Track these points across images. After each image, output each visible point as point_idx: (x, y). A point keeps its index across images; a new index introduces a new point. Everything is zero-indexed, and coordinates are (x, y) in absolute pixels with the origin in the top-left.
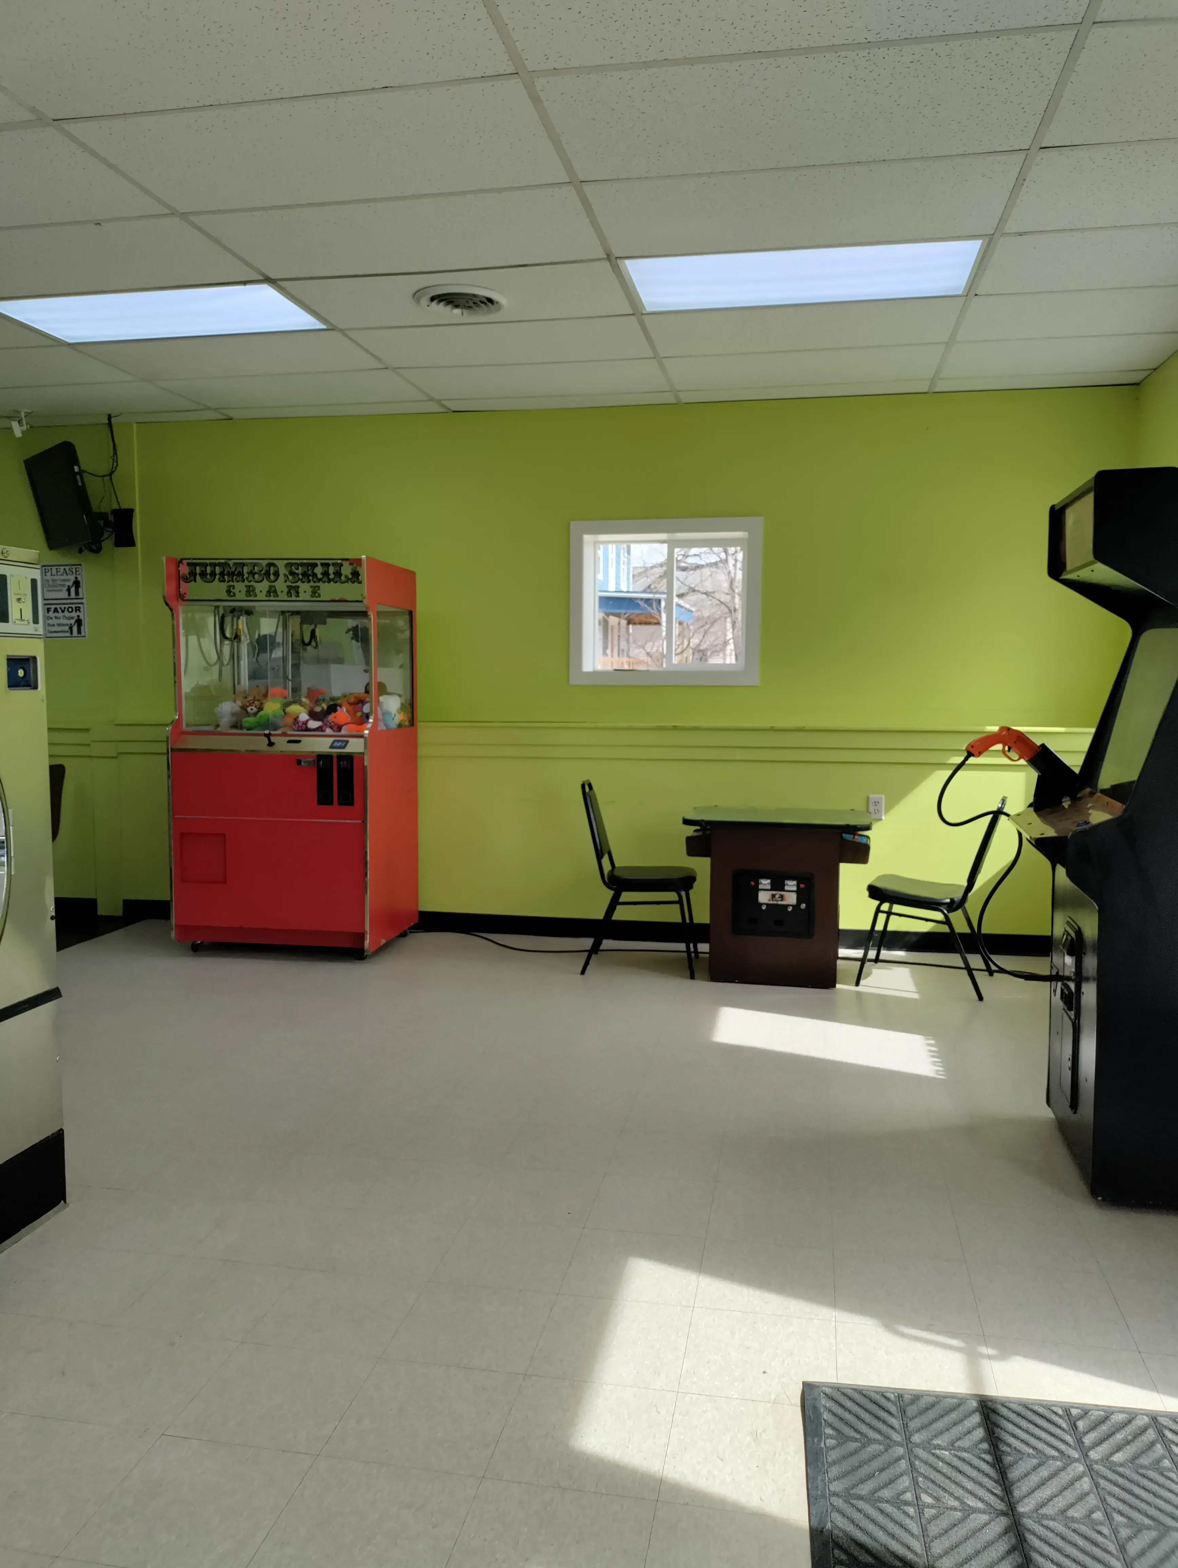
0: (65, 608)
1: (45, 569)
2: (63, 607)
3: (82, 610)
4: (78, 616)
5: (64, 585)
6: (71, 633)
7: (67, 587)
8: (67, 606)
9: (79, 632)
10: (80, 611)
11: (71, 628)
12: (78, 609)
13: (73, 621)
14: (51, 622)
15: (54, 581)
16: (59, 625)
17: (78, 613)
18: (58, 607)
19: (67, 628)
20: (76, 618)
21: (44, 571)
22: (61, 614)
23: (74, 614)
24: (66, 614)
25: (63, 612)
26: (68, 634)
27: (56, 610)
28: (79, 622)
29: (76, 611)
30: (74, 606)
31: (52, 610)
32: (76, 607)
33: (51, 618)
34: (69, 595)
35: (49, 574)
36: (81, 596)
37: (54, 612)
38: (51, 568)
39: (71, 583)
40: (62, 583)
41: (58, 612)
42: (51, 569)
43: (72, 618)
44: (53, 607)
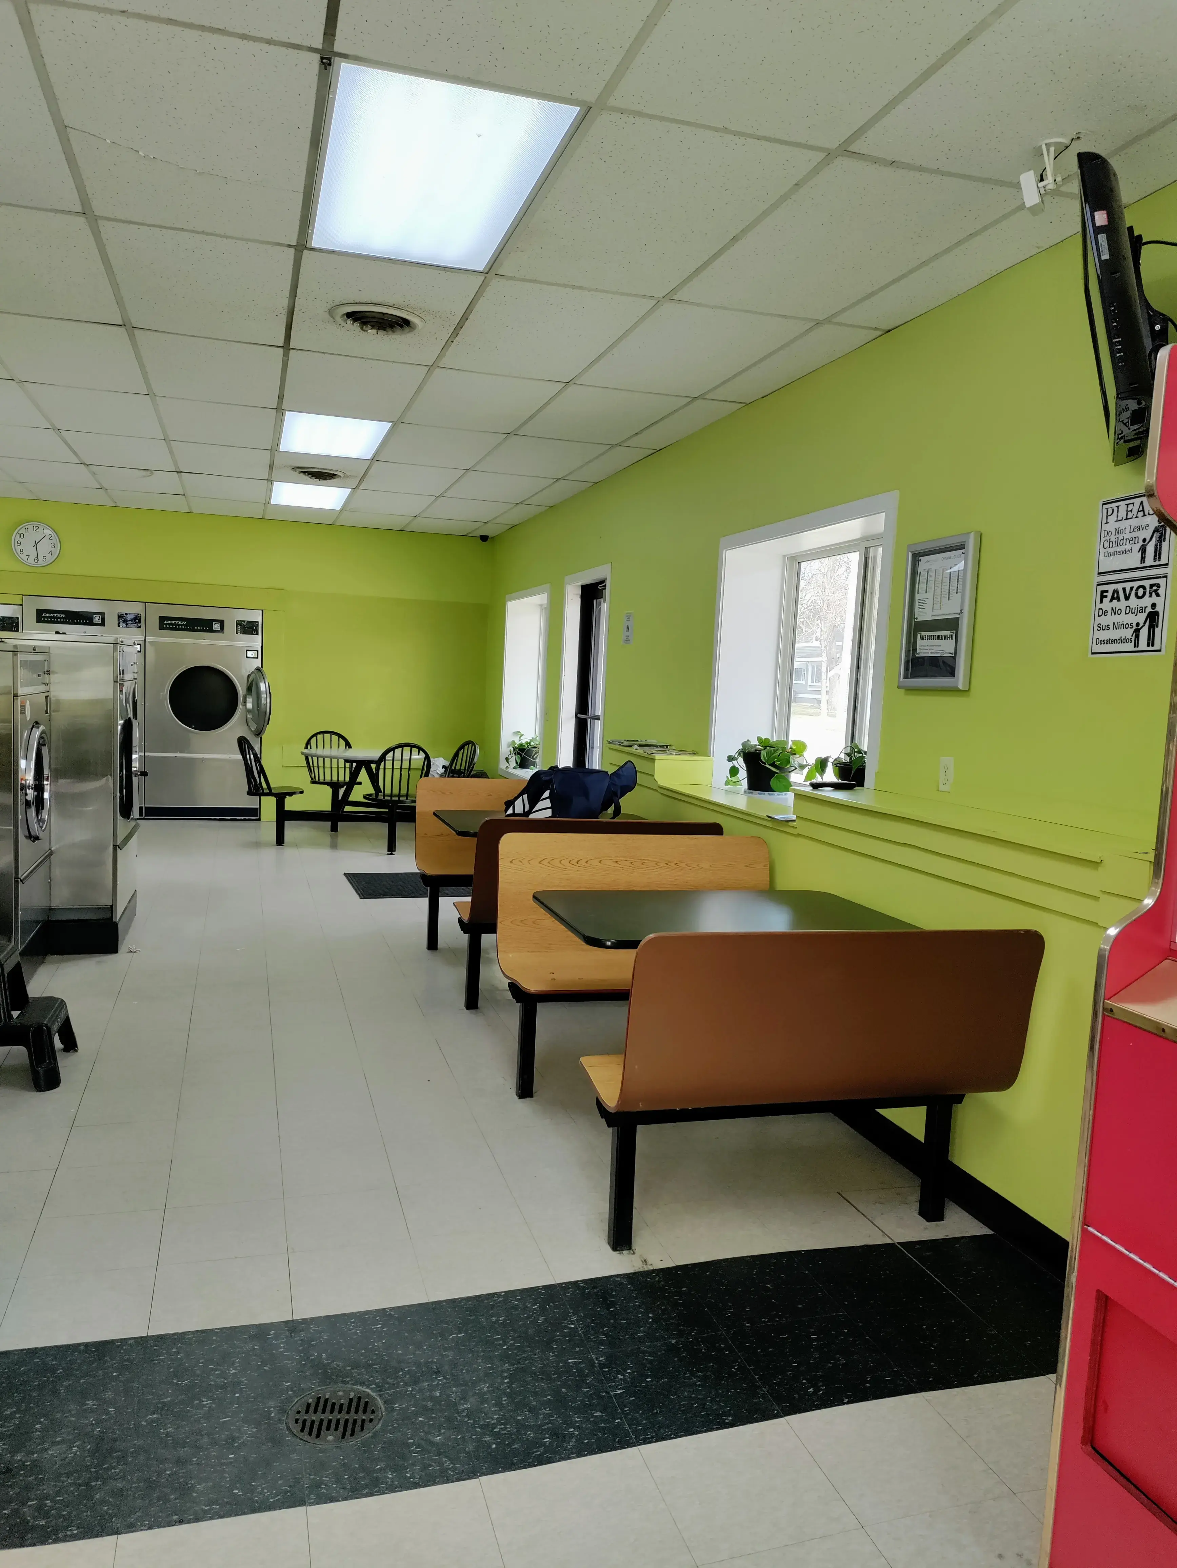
0: (1132, 588)
1: (1107, 509)
2: (1128, 586)
3: (1161, 591)
4: (1154, 605)
5: (1134, 540)
6: (1136, 644)
7: (1141, 543)
8: (1136, 584)
9: (1151, 641)
10: (1158, 595)
11: (1137, 632)
12: (1155, 590)
13: (1141, 618)
14: (1104, 621)
15: (1118, 531)
16: (1116, 626)
17: (1154, 599)
18: (1119, 587)
19: (1129, 633)
20: (1149, 610)
21: (1105, 511)
22: (1122, 604)
23: (1147, 602)
24: (1133, 602)
25: (1127, 598)
26: (1130, 646)
27: (1115, 597)
28: (1153, 618)
29: (1151, 596)
30: (1147, 584)
31: (1109, 595)
32: (1152, 586)
33: (1105, 613)
34: (1143, 560)
35: (1112, 519)
36: (1164, 560)
37: (1113, 598)
38: (1117, 504)
39: (1147, 534)
40: (1134, 535)
41: (1118, 599)
42: (1118, 507)
43: (1142, 610)
44: (1111, 588)
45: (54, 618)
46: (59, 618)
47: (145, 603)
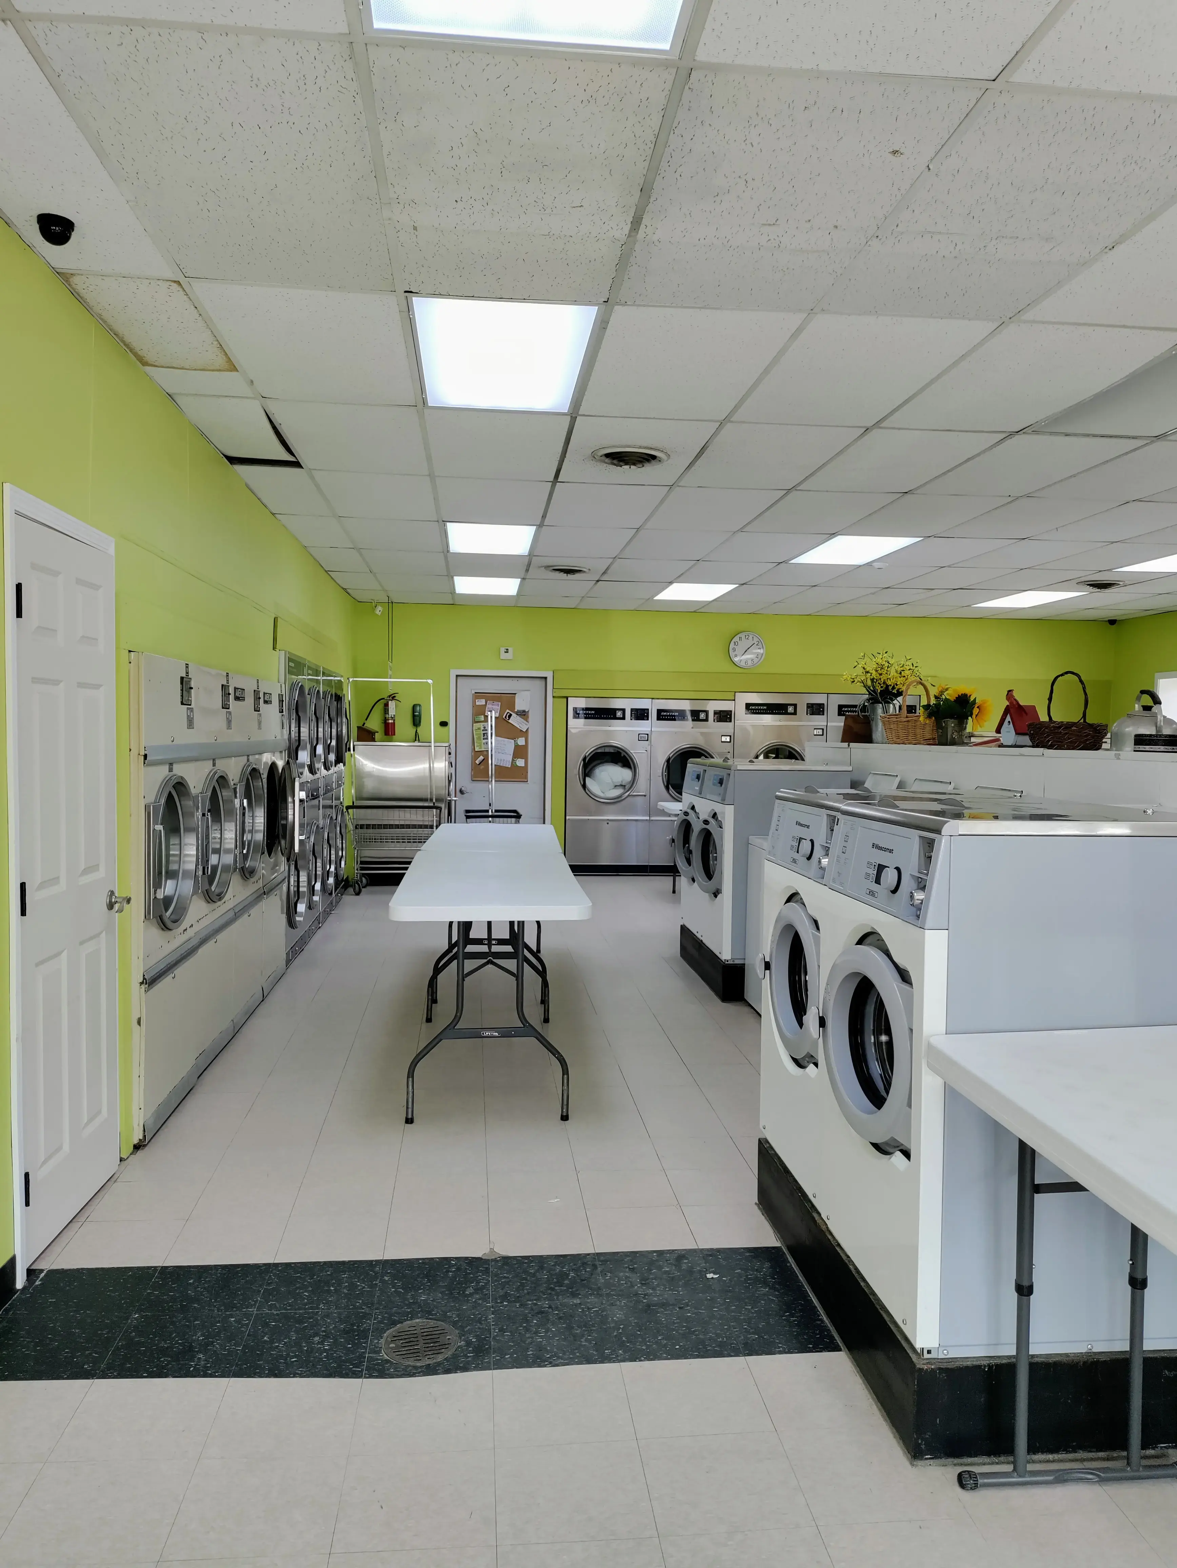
45: (758, 709)
46: (762, 709)
47: (828, 694)
